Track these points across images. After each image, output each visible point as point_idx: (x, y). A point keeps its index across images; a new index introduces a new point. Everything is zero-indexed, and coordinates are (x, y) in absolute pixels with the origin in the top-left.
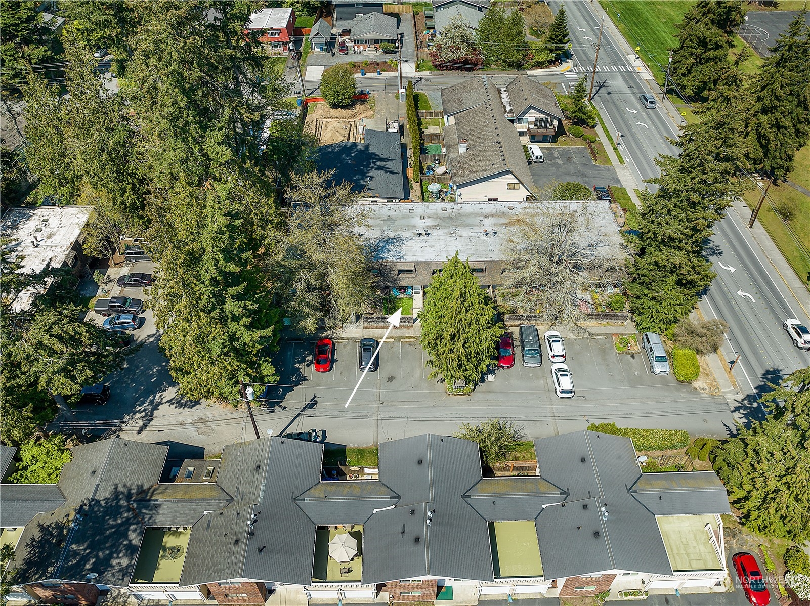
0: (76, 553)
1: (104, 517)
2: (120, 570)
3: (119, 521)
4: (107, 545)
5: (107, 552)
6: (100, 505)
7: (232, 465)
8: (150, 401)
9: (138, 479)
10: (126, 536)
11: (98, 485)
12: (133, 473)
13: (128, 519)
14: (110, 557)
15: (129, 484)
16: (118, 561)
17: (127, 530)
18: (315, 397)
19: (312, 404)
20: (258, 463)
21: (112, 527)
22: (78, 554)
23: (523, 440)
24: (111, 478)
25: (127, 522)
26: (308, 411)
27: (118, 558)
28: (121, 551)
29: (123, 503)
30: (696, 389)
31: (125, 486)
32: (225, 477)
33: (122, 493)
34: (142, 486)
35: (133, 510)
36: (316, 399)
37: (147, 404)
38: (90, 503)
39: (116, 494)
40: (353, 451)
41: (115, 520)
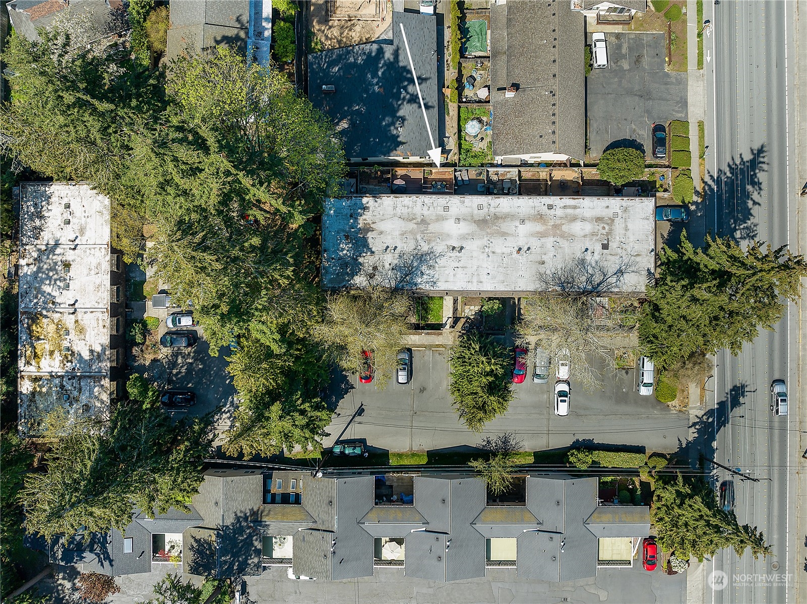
0: (225, 562)
1: (234, 536)
2: (255, 566)
3: (245, 536)
4: (243, 553)
5: (244, 557)
6: (230, 529)
7: (311, 495)
8: (231, 402)
9: (248, 505)
10: (252, 545)
11: (223, 515)
12: (243, 501)
13: (250, 533)
14: (247, 559)
15: (243, 509)
16: (252, 561)
17: (252, 541)
18: (362, 405)
19: (360, 411)
20: (330, 499)
21: (242, 541)
22: (227, 562)
23: (521, 450)
24: (230, 509)
25: (250, 536)
26: (357, 419)
27: (251, 559)
28: (252, 555)
29: (245, 524)
30: (668, 406)
31: (241, 512)
32: (308, 502)
33: (241, 517)
34: (253, 509)
35: (251, 527)
36: (363, 407)
37: (229, 406)
38: (222, 529)
39: (238, 518)
40: (394, 455)
41: (243, 536)
